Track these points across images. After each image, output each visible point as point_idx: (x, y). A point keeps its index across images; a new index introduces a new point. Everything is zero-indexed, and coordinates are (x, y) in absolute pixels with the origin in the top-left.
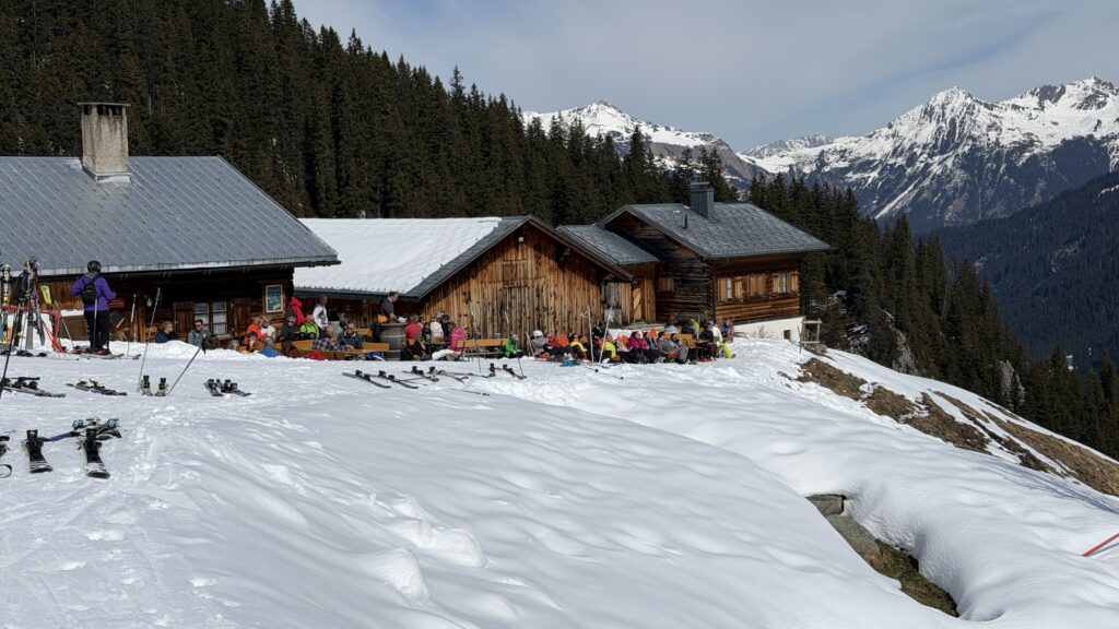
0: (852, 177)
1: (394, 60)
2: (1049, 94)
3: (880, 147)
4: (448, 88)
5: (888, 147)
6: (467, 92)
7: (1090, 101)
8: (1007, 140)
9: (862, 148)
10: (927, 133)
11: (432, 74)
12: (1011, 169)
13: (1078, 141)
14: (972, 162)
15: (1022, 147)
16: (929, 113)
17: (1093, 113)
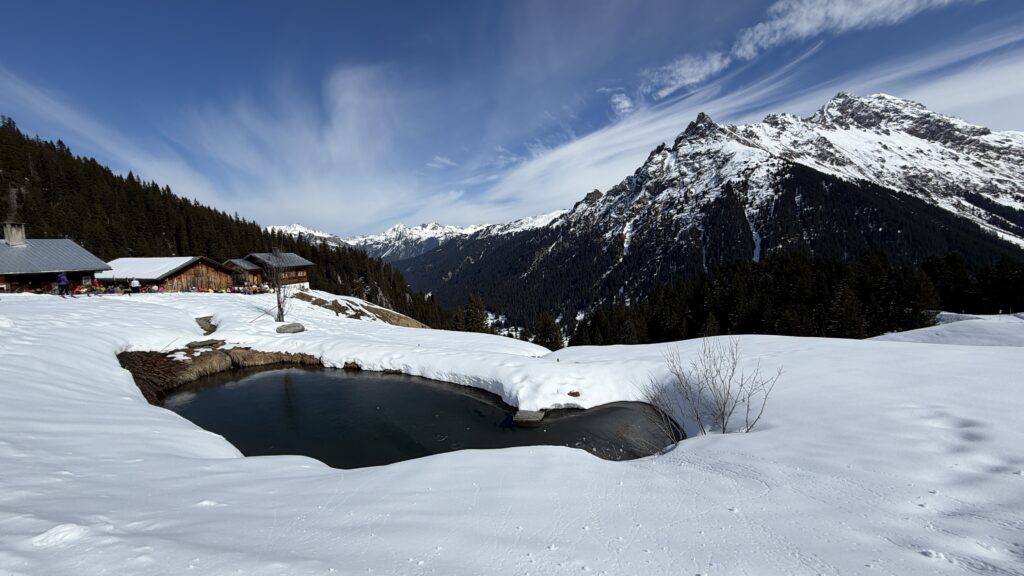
0: (374, 246)
1: (212, 208)
2: (424, 226)
3: (382, 238)
4: (234, 218)
5: (384, 238)
6: (241, 219)
7: (433, 228)
8: (414, 237)
9: (377, 239)
10: (394, 235)
11: (228, 214)
12: (416, 245)
13: (432, 238)
14: (406, 242)
15: (418, 239)
16: (394, 230)
17: (435, 231)
